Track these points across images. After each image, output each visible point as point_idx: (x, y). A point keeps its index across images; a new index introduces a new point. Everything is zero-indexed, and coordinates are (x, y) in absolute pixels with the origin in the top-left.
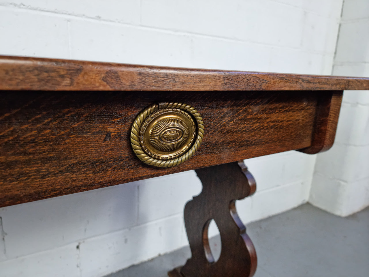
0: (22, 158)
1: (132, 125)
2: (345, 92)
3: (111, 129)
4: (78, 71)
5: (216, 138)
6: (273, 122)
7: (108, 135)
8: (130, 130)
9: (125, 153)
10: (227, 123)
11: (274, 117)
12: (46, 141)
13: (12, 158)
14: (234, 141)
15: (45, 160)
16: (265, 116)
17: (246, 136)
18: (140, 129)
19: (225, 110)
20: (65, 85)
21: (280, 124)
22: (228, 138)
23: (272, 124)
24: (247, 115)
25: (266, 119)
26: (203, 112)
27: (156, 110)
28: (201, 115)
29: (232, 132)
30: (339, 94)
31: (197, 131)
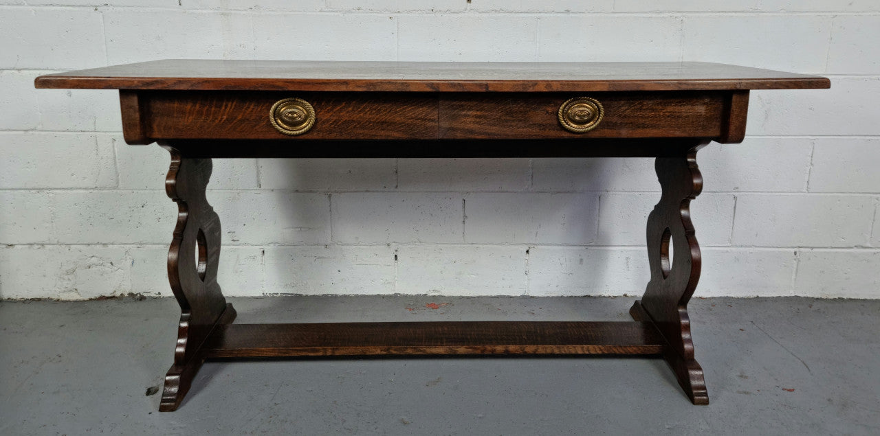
0: (511, 118)
1: (559, 108)
2: (751, 91)
3: (550, 109)
4: (536, 84)
5: (615, 119)
6: (669, 112)
7: (547, 112)
8: (558, 111)
9: (555, 122)
10: (626, 110)
11: (670, 109)
12: (521, 112)
13: (508, 118)
14: (631, 123)
15: (520, 121)
16: (661, 108)
17: (641, 121)
18: (563, 110)
19: (623, 102)
20: (531, 90)
21: (678, 114)
22: (626, 121)
23: (667, 114)
24: (643, 106)
25: (661, 109)
26: (606, 103)
27: (573, 101)
28: (602, 105)
29: (629, 117)
30: (745, 93)
31: (600, 114)
